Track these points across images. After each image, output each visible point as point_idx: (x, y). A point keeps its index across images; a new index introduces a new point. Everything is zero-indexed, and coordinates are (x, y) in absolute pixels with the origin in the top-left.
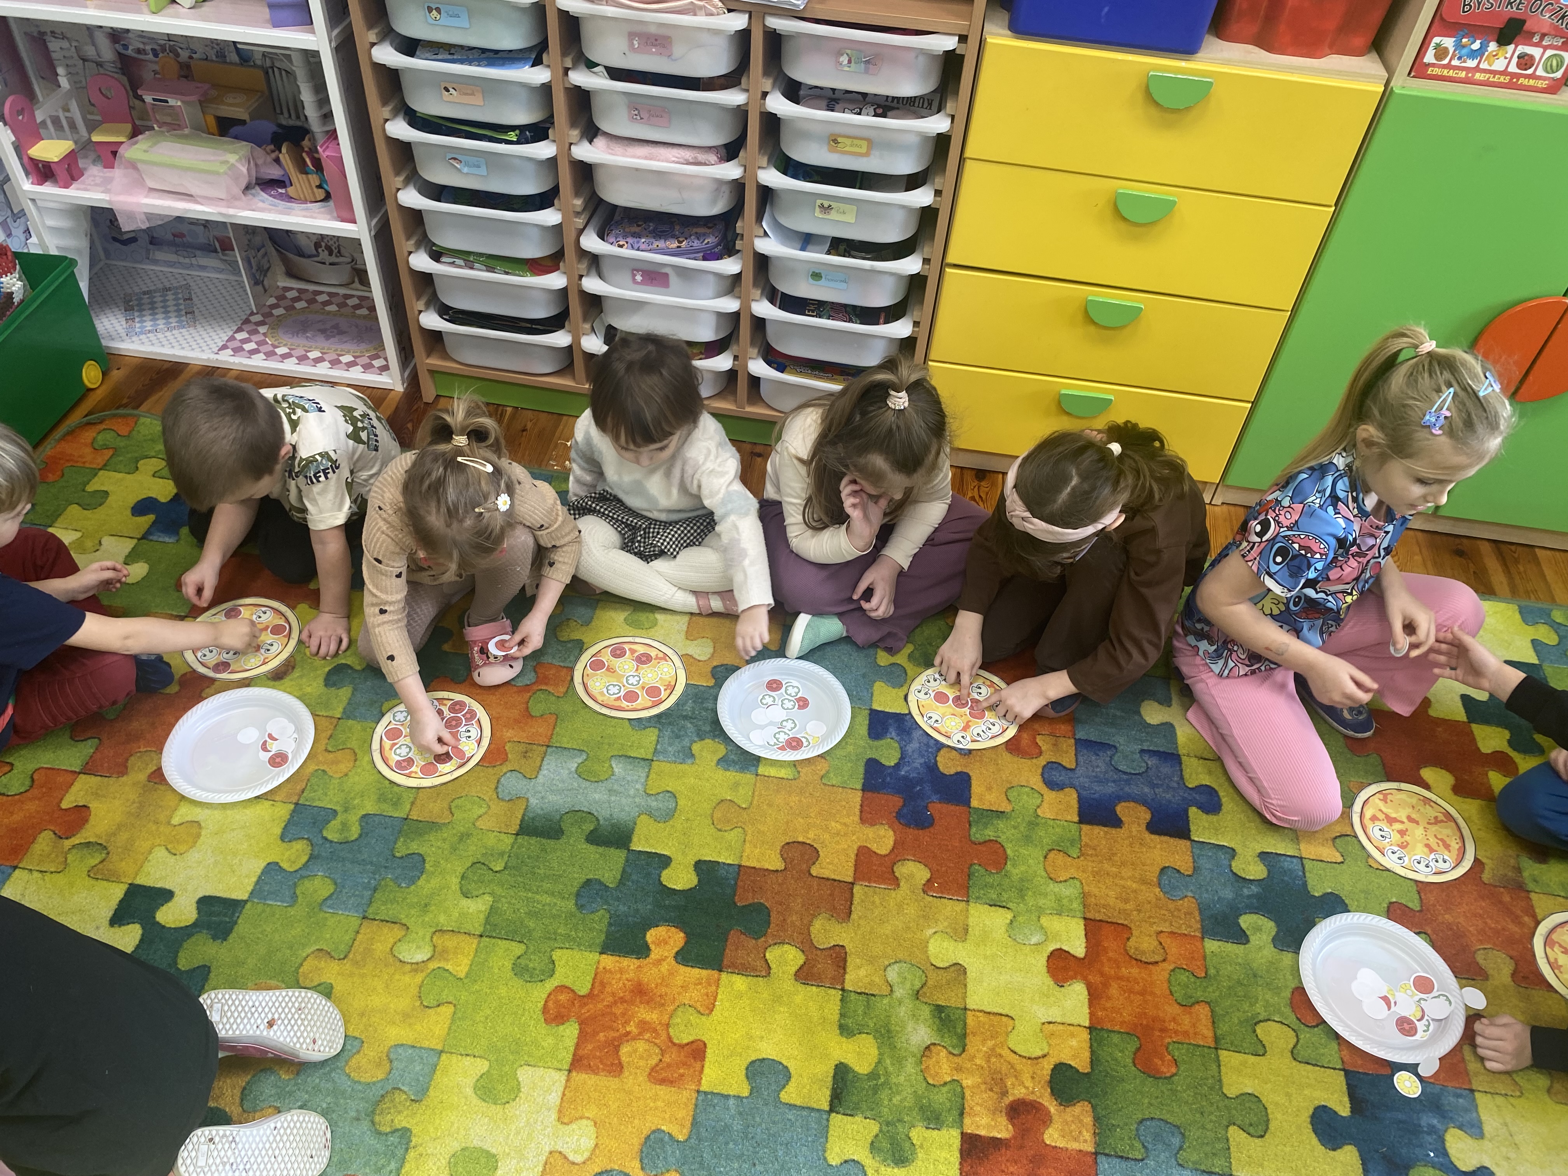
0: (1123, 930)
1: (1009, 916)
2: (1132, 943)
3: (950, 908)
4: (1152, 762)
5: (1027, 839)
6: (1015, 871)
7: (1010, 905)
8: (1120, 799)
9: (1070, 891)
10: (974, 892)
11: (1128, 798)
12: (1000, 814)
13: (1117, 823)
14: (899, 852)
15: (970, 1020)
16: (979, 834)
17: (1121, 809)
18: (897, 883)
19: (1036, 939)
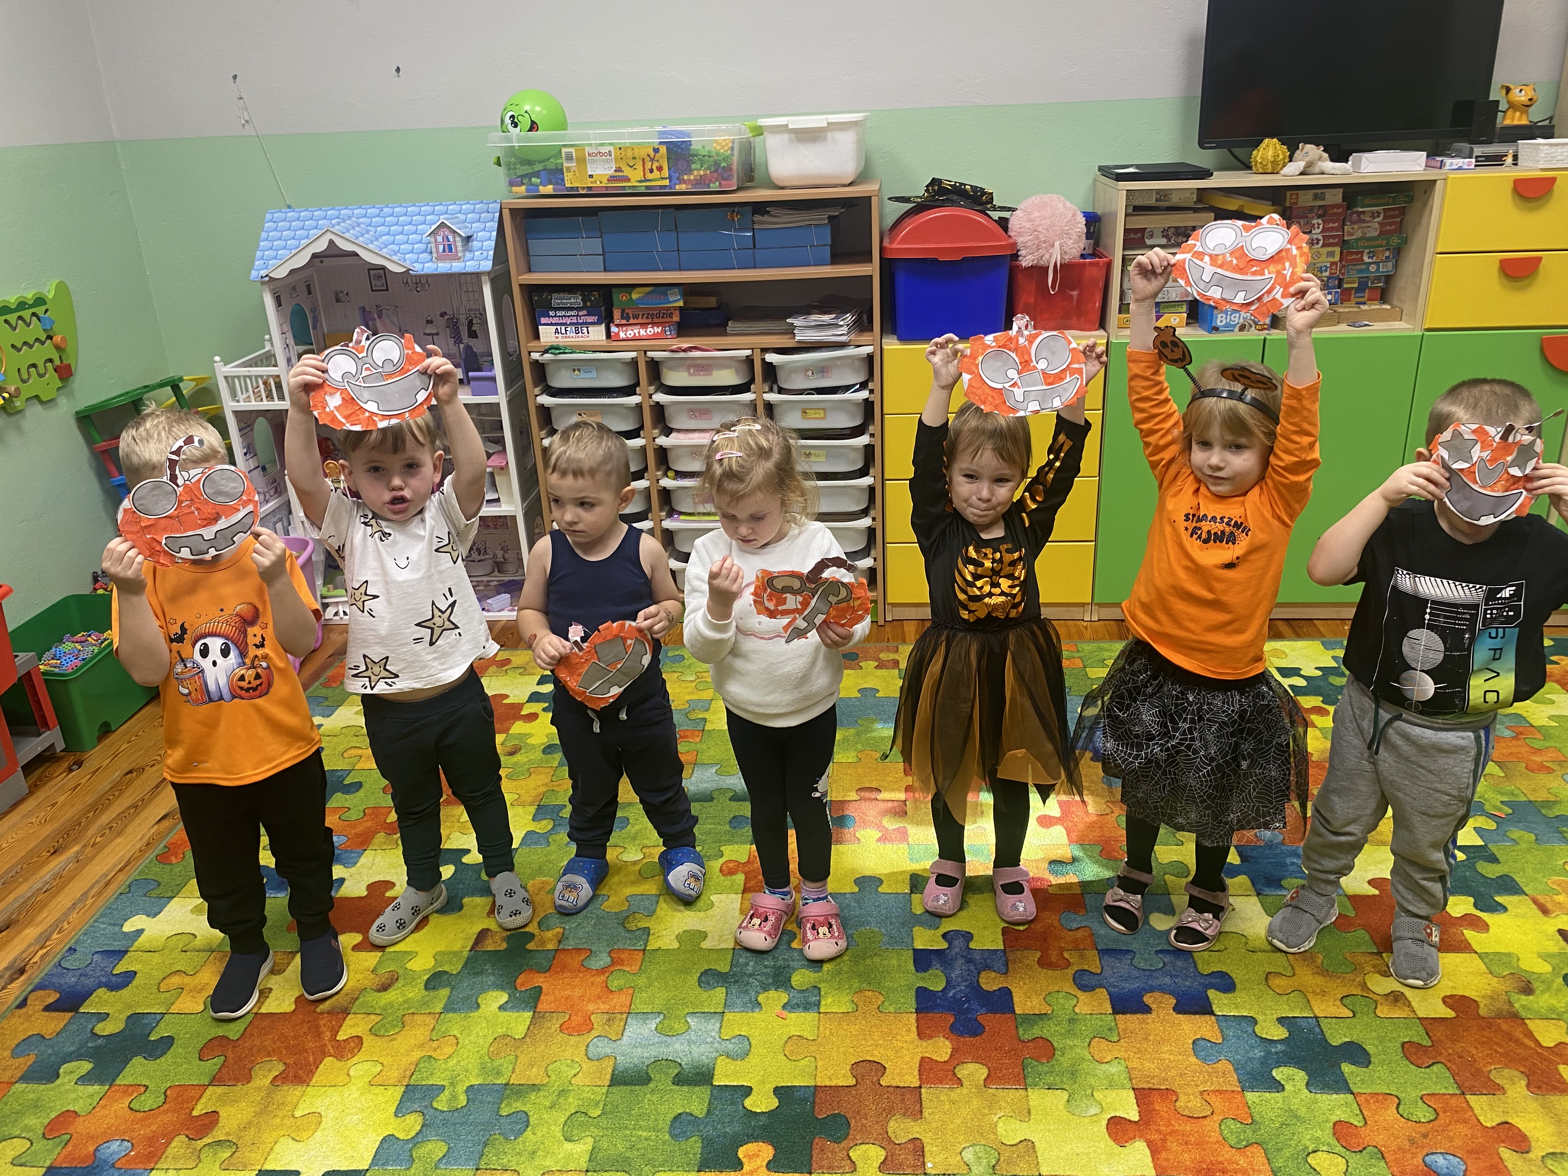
1: (1065, 1095)
2: (1180, 1103)
3: (1010, 1095)
5: (1071, 1034)
6: (1064, 1058)
7: (1064, 1086)
8: (1146, 991)
9: (1116, 1069)
10: (1029, 1081)
11: (1151, 990)
12: (1043, 1016)
13: (1147, 1010)
14: (957, 1057)
16: (1026, 1034)
17: (1148, 999)
18: (960, 1082)
19: (1093, 1111)
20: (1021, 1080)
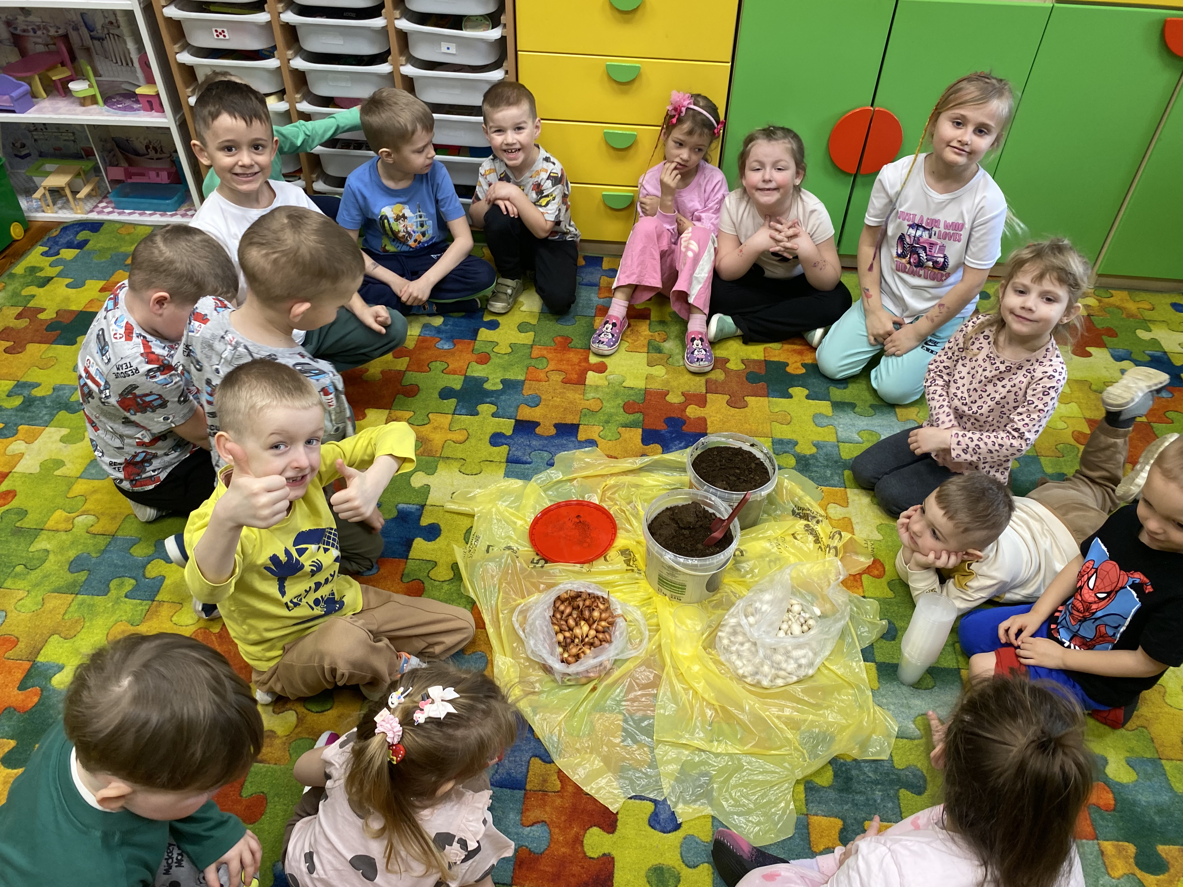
0: (565, 382)
1: (624, 384)
2: (562, 377)
3: (655, 386)
4: (526, 458)
5: (611, 415)
6: (620, 402)
7: (624, 388)
8: (552, 437)
9: (590, 395)
10: (643, 392)
11: (547, 438)
12: (625, 426)
13: (557, 425)
14: (683, 407)
15: (646, 349)
16: (639, 416)
17: (553, 431)
18: (683, 394)
19: (612, 377)
20: (647, 392)
